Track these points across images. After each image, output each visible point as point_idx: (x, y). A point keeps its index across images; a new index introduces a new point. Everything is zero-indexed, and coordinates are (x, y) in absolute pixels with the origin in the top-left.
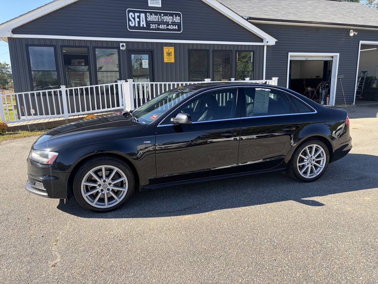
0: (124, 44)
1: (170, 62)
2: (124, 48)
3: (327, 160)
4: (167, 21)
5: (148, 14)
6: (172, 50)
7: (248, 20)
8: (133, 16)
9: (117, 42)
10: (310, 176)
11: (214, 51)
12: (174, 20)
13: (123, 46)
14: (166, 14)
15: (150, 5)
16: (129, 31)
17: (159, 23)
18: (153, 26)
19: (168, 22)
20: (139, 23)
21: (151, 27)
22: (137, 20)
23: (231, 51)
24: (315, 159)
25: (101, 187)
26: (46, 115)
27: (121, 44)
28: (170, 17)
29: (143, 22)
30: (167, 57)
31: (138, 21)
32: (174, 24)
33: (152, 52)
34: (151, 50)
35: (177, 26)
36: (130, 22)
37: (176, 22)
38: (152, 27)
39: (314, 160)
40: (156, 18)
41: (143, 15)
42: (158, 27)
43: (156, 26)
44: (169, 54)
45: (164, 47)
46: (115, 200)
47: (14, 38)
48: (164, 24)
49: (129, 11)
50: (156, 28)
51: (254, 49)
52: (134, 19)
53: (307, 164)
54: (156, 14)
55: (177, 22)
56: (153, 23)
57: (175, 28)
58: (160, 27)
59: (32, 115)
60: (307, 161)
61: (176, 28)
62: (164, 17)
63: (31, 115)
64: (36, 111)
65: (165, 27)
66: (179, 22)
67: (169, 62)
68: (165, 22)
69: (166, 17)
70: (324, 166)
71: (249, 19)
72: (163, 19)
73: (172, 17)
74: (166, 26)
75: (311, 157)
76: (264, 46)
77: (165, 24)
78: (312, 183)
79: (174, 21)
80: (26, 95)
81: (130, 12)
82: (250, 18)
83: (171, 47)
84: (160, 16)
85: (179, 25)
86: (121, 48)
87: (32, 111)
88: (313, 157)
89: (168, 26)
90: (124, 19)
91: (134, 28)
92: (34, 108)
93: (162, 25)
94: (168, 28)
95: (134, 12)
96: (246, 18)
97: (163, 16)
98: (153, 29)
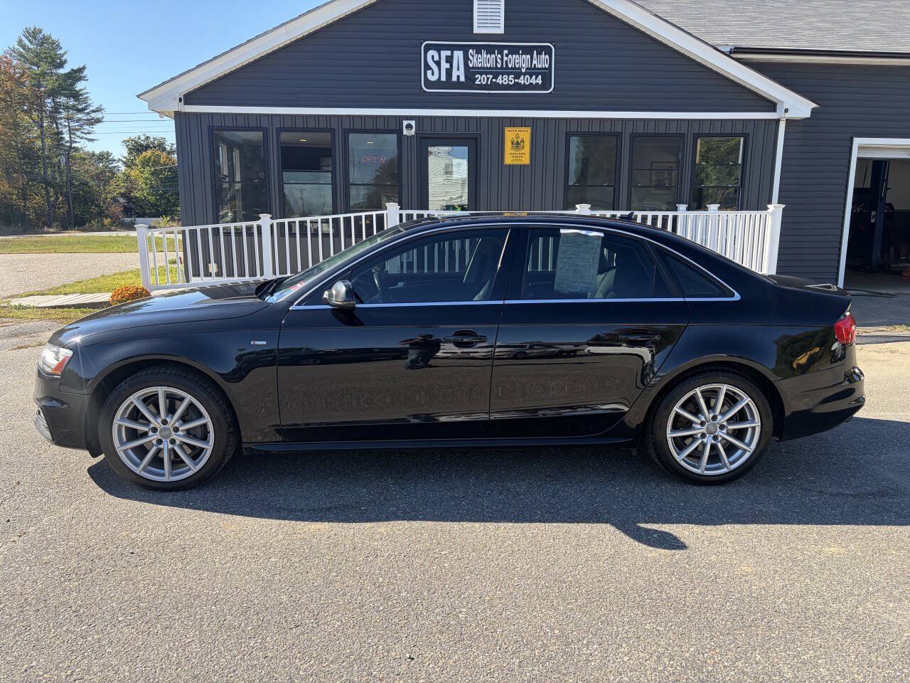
0: (413, 123)
1: (519, 163)
2: (413, 132)
3: (764, 430)
4: (517, 66)
5: (471, 51)
6: (525, 134)
7: (731, 55)
8: (436, 58)
9: (396, 117)
10: (707, 469)
11: (634, 136)
12: (534, 62)
13: (409, 127)
14: (513, 51)
15: (476, 30)
16: (425, 91)
17: (496, 72)
18: (481, 79)
19: (519, 69)
20: (449, 72)
21: (477, 82)
22: (445, 65)
23: (682, 136)
24: (725, 423)
25: (158, 433)
26: (239, 276)
27: (405, 123)
28: (524, 56)
29: (458, 70)
30: (513, 152)
31: (447, 69)
32: (532, 71)
33: (476, 139)
34: (475, 136)
35: (540, 77)
36: (428, 71)
37: (540, 66)
38: (480, 81)
39: (722, 427)
40: (491, 61)
41: (458, 55)
42: (494, 80)
43: (488, 79)
44: (517, 145)
45: (507, 129)
46: (187, 468)
47: (185, 113)
48: (508, 74)
49: (428, 48)
50: (489, 83)
51: (749, 130)
52: (438, 63)
53: (699, 435)
54: (490, 50)
55: (542, 69)
56: (483, 71)
57: (534, 82)
58: (499, 80)
59: (214, 274)
60: (699, 426)
61: (537, 81)
62: (510, 56)
63: (210, 275)
64: (220, 267)
65: (511, 81)
66: (545, 69)
67: (515, 163)
68: (512, 68)
69: (514, 56)
70: (753, 446)
71: (736, 52)
72: (506, 62)
73: (529, 56)
74: (514, 78)
75: (714, 418)
76: (778, 121)
77: (511, 73)
78: (710, 490)
79: (535, 65)
80: (205, 232)
81: (431, 49)
82: (736, 50)
83: (522, 129)
84: (499, 56)
85: (545, 74)
86: (405, 132)
87: (213, 268)
88: (719, 417)
89: (517, 76)
90: (414, 65)
91: (438, 84)
92: (218, 262)
93: (504, 76)
94: (517, 82)
95: (439, 49)
96: (727, 49)
97: (507, 55)
98: (481, 87)
